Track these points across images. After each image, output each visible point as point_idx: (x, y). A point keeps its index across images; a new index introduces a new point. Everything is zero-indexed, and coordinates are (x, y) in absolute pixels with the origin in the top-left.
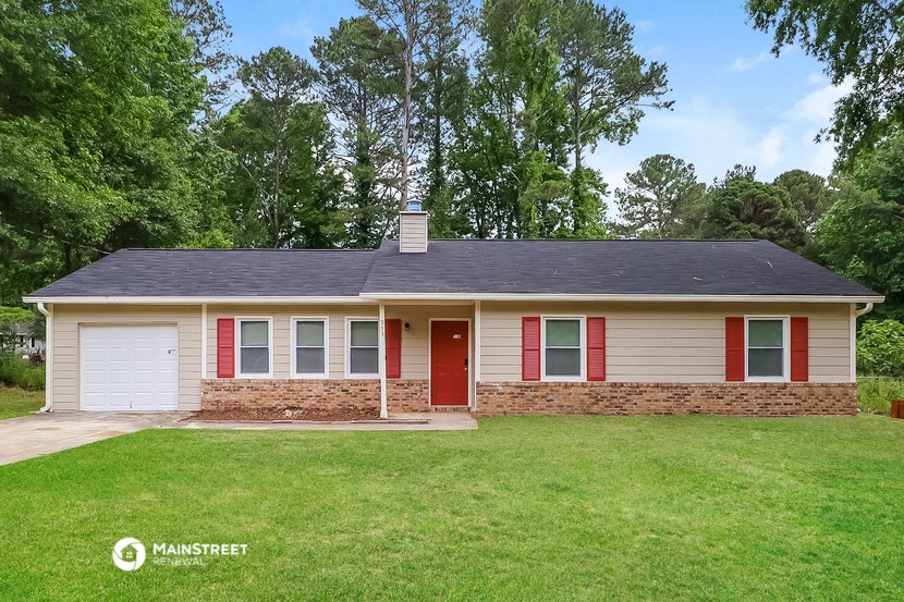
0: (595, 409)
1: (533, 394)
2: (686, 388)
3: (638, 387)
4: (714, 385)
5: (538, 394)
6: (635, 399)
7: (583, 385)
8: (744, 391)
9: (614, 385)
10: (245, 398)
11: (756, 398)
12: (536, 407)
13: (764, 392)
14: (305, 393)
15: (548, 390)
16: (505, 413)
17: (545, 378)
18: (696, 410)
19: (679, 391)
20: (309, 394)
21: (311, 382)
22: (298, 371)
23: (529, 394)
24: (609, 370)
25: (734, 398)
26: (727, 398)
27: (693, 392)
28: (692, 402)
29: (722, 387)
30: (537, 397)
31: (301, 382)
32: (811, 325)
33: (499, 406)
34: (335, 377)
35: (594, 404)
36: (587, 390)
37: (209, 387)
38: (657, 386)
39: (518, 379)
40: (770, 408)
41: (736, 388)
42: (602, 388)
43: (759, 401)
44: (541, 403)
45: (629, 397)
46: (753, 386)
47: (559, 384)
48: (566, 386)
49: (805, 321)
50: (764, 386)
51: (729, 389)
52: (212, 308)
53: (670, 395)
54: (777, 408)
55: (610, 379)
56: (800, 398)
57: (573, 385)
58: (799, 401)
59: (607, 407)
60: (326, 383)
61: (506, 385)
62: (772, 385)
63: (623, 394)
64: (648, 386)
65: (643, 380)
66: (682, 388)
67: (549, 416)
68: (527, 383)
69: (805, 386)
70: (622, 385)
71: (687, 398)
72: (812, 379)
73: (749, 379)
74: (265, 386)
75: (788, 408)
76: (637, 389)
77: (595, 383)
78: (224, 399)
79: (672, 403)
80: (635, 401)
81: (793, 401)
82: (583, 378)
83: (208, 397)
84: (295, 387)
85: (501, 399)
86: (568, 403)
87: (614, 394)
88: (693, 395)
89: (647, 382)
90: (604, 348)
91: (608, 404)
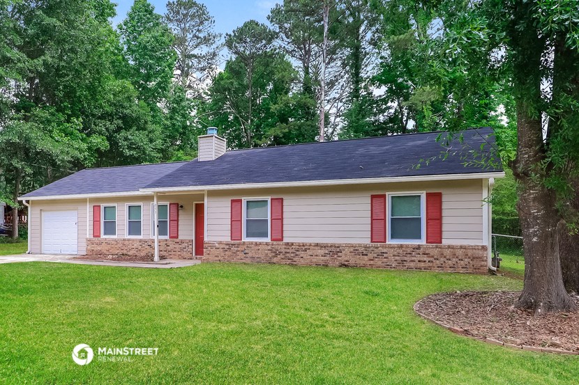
0: (275, 260)
1: (236, 249)
2: (338, 247)
3: (303, 246)
4: (360, 245)
5: (239, 249)
6: (302, 254)
7: (267, 244)
8: (385, 251)
9: (287, 244)
10: (104, 248)
11: (394, 256)
12: (238, 257)
13: (401, 251)
14: (130, 246)
15: (245, 247)
16: (220, 261)
17: (245, 239)
18: (346, 263)
19: (333, 249)
20: (133, 247)
21: (133, 240)
22: (129, 234)
23: (234, 249)
24: (285, 234)
25: (375, 255)
26: (371, 256)
27: (344, 250)
28: (343, 258)
29: (366, 247)
30: (239, 251)
31: (129, 240)
32: (444, 199)
33: (216, 256)
34: (146, 238)
35: (274, 257)
36: (269, 247)
37: (89, 242)
38: (317, 245)
39: (228, 239)
40: (405, 264)
41: (377, 248)
42: (280, 246)
43: (397, 258)
44: (241, 255)
45: (297, 253)
46: (391, 247)
47: (252, 243)
48: (256, 244)
49: (440, 195)
50: (401, 246)
51: (372, 249)
52: (92, 200)
53: (327, 252)
54: (412, 264)
55: (285, 240)
56: (433, 257)
57: (260, 244)
58: (432, 259)
59: (282, 259)
60: (140, 241)
61: (220, 243)
62: (407, 246)
63: (293, 250)
64: (310, 245)
65: (307, 241)
66: (335, 247)
67: (245, 264)
68: (233, 242)
69: (437, 247)
70: (292, 244)
71: (339, 254)
72: (445, 242)
73: (390, 242)
74: (113, 242)
75: (422, 264)
76: (304, 247)
77: (275, 243)
78: (95, 249)
79: (327, 258)
80: (302, 255)
81: (426, 258)
82: (268, 240)
83: (89, 247)
84: (126, 243)
85: (217, 252)
86: (257, 256)
87: (288, 251)
88: (343, 252)
89: (310, 242)
90: (282, 219)
91: (283, 257)
